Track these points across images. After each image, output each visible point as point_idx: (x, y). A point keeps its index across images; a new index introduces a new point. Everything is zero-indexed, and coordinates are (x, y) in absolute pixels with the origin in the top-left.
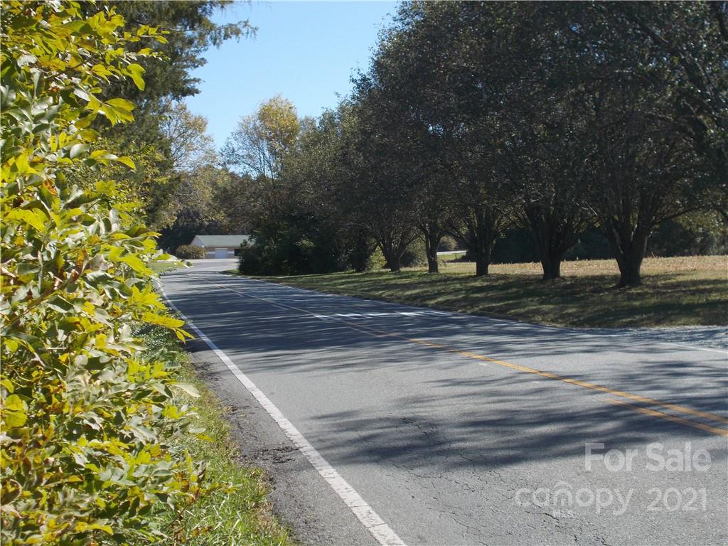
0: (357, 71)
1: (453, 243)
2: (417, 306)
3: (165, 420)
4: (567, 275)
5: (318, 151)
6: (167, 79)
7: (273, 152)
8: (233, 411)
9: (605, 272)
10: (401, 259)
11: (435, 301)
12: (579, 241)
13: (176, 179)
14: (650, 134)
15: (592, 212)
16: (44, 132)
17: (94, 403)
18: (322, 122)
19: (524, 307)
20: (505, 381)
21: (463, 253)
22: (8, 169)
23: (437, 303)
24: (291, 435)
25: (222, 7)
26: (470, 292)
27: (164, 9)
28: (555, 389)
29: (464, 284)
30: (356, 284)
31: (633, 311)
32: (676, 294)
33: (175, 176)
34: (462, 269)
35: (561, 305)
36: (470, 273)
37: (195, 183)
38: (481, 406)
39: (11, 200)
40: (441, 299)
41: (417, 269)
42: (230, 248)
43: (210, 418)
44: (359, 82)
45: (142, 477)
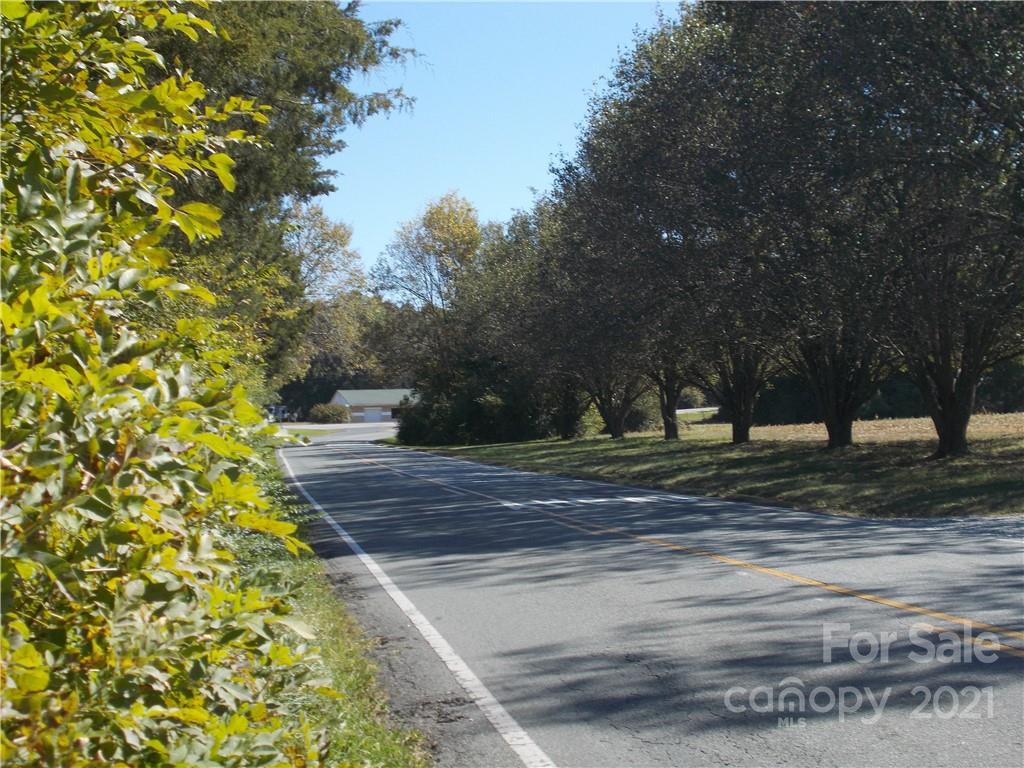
0: (559, 157)
1: (699, 396)
2: (648, 488)
3: (273, 667)
4: (862, 441)
5: (506, 270)
6: (288, 172)
7: (444, 272)
8: (383, 644)
9: (916, 436)
10: (626, 420)
11: (674, 481)
12: (879, 392)
13: (308, 312)
14: (978, 239)
15: (896, 352)
16: (80, 253)
17: (152, 653)
18: (512, 230)
19: (800, 488)
20: (773, 599)
21: (714, 410)
22: (19, 309)
23: (677, 483)
24: (464, 680)
25: (365, 70)
26: (724, 467)
27: (282, 72)
28: (846, 609)
29: (714, 456)
30: (561, 457)
31: (957, 492)
32: (1019, 468)
33: (307, 307)
34: (712, 434)
35: (854, 485)
36: (724, 439)
37: (335, 318)
38: (738, 636)
39: (27, 353)
40: (682, 478)
41: (649, 434)
42: (385, 408)
43: (350, 655)
44: (562, 172)
45: (232, 757)
